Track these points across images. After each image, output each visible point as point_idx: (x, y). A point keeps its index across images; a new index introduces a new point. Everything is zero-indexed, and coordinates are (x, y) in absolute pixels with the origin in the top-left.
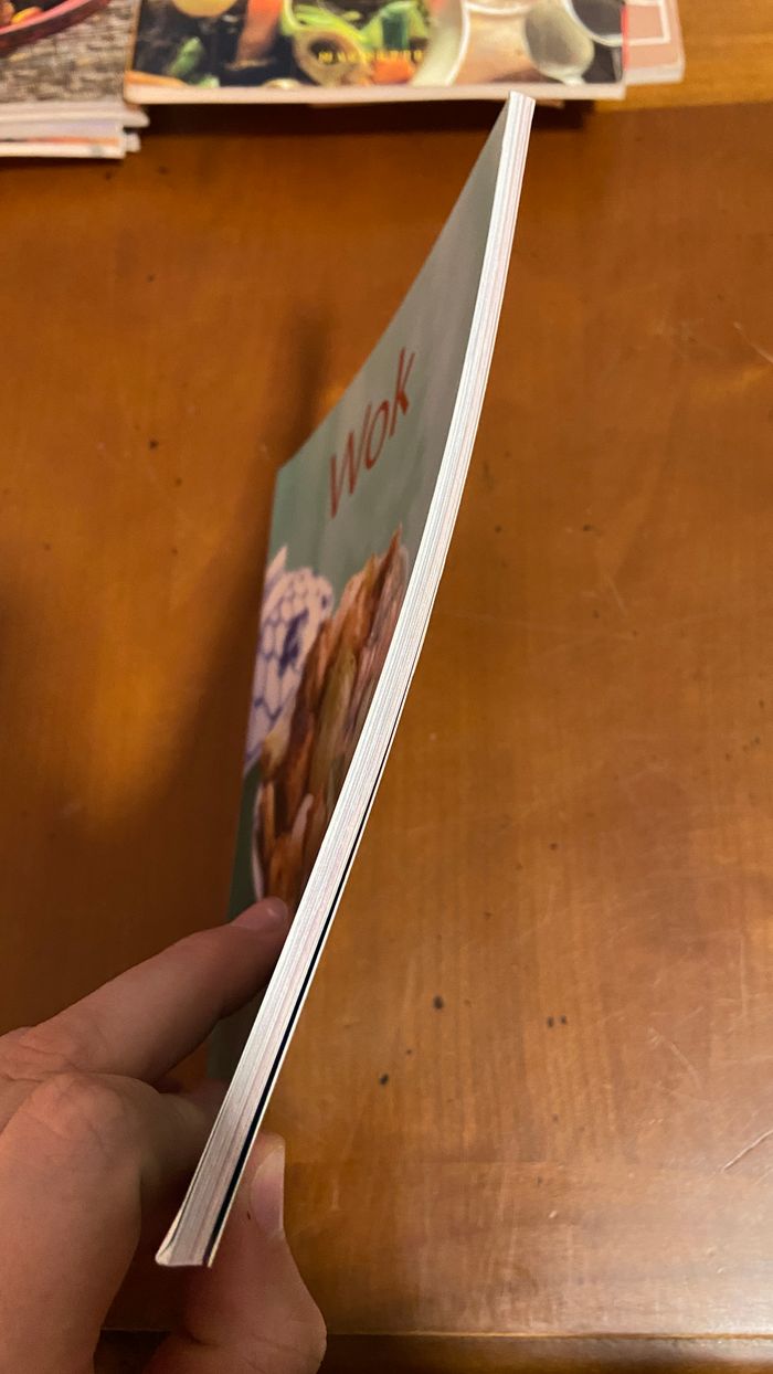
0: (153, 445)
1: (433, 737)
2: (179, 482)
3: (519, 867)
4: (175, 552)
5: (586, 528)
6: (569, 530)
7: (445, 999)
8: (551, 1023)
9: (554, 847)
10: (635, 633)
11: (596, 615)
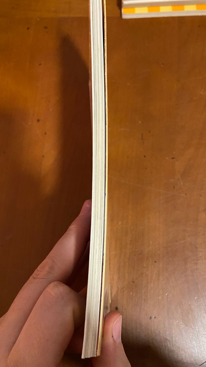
0: (38, 121)
1: (120, 223)
2: (46, 134)
3: (144, 267)
4: (43, 156)
5: (173, 158)
6: (167, 158)
7: (119, 307)
8: (151, 318)
9: (155, 262)
10: (186, 194)
11: (174, 187)
